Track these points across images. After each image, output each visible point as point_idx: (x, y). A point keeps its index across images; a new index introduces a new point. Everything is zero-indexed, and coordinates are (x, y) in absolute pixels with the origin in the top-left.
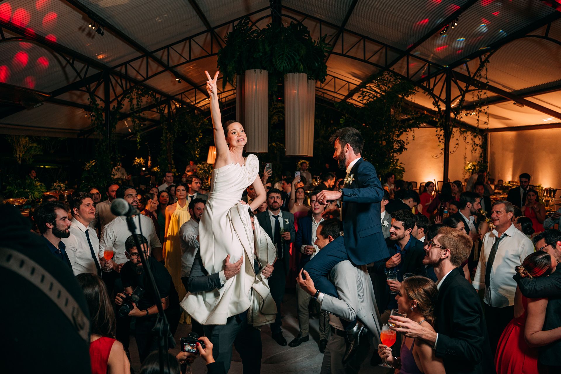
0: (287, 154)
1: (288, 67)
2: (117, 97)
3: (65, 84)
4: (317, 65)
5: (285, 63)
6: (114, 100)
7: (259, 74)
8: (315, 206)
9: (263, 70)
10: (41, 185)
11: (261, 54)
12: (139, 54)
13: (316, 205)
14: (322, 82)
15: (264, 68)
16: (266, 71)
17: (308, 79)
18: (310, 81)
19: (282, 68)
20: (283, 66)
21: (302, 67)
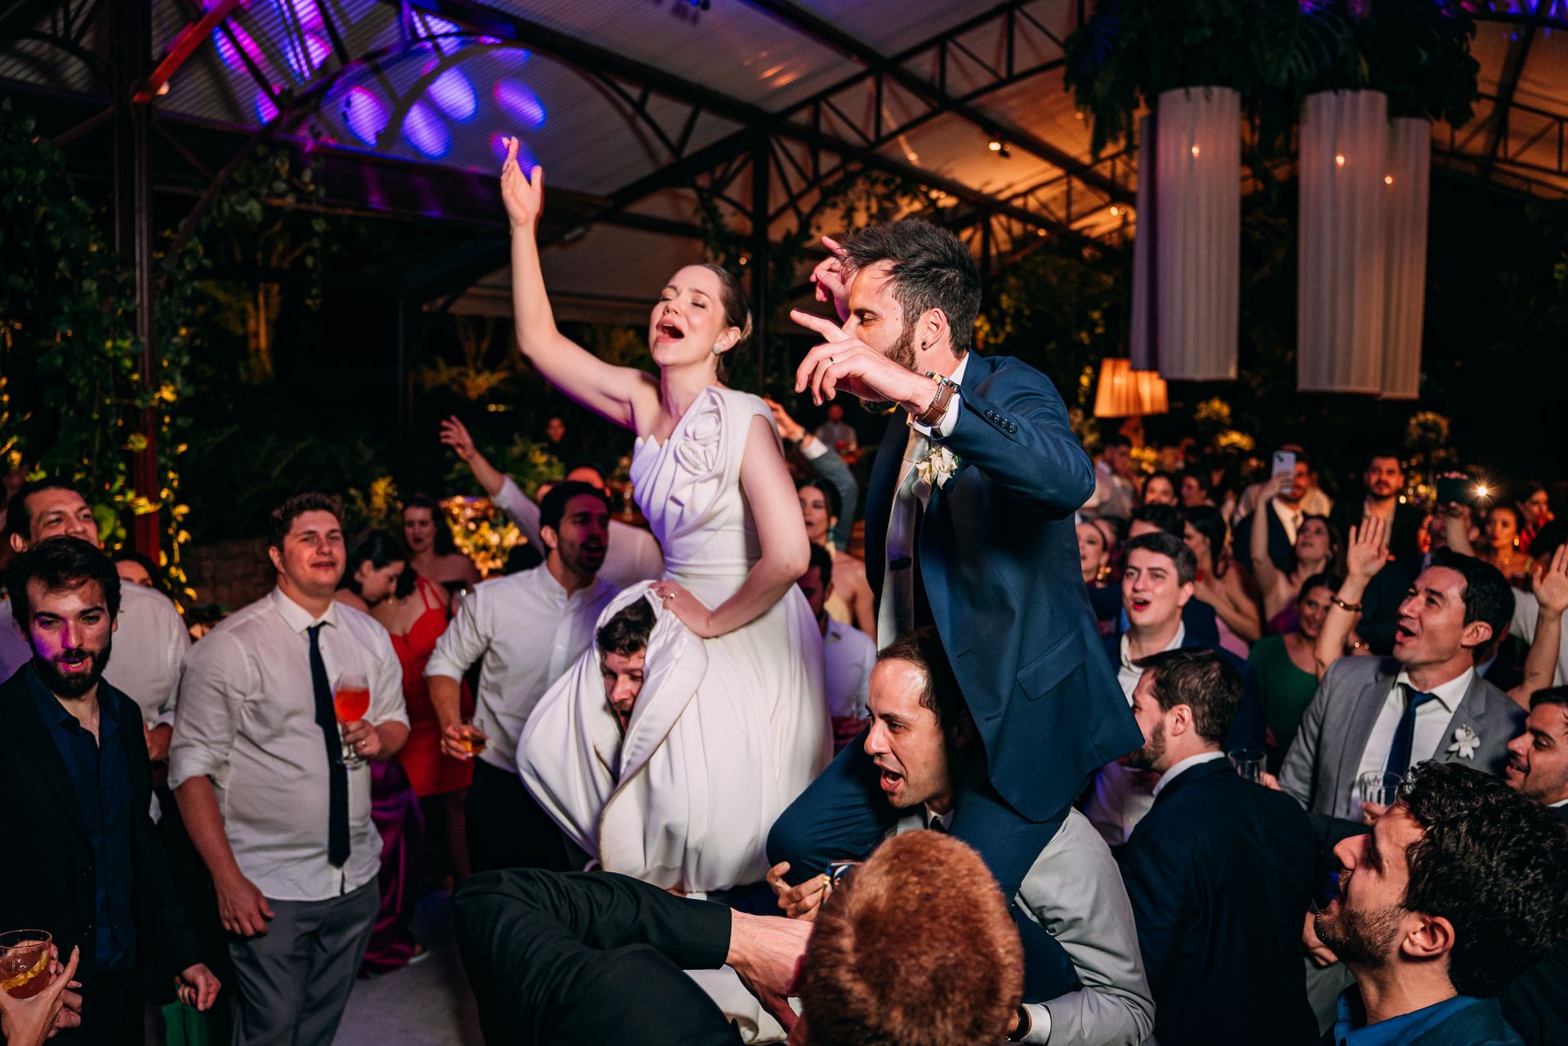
0: (1304, 384)
1: (1305, 70)
2: (793, 201)
3: (647, 169)
4: (1424, 56)
5: (1295, 58)
6: (780, 212)
7: (1203, 103)
8: (1135, 590)
9: (1216, 90)
10: (549, 464)
11: (1208, 32)
12: (855, 67)
13: (1140, 586)
14: (1456, 125)
15: (1223, 82)
16: (1228, 92)
17: (1393, 113)
18: (1402, 122)
19: (1284, 76)
20: (1290, 71)
21: (1364, 68)
